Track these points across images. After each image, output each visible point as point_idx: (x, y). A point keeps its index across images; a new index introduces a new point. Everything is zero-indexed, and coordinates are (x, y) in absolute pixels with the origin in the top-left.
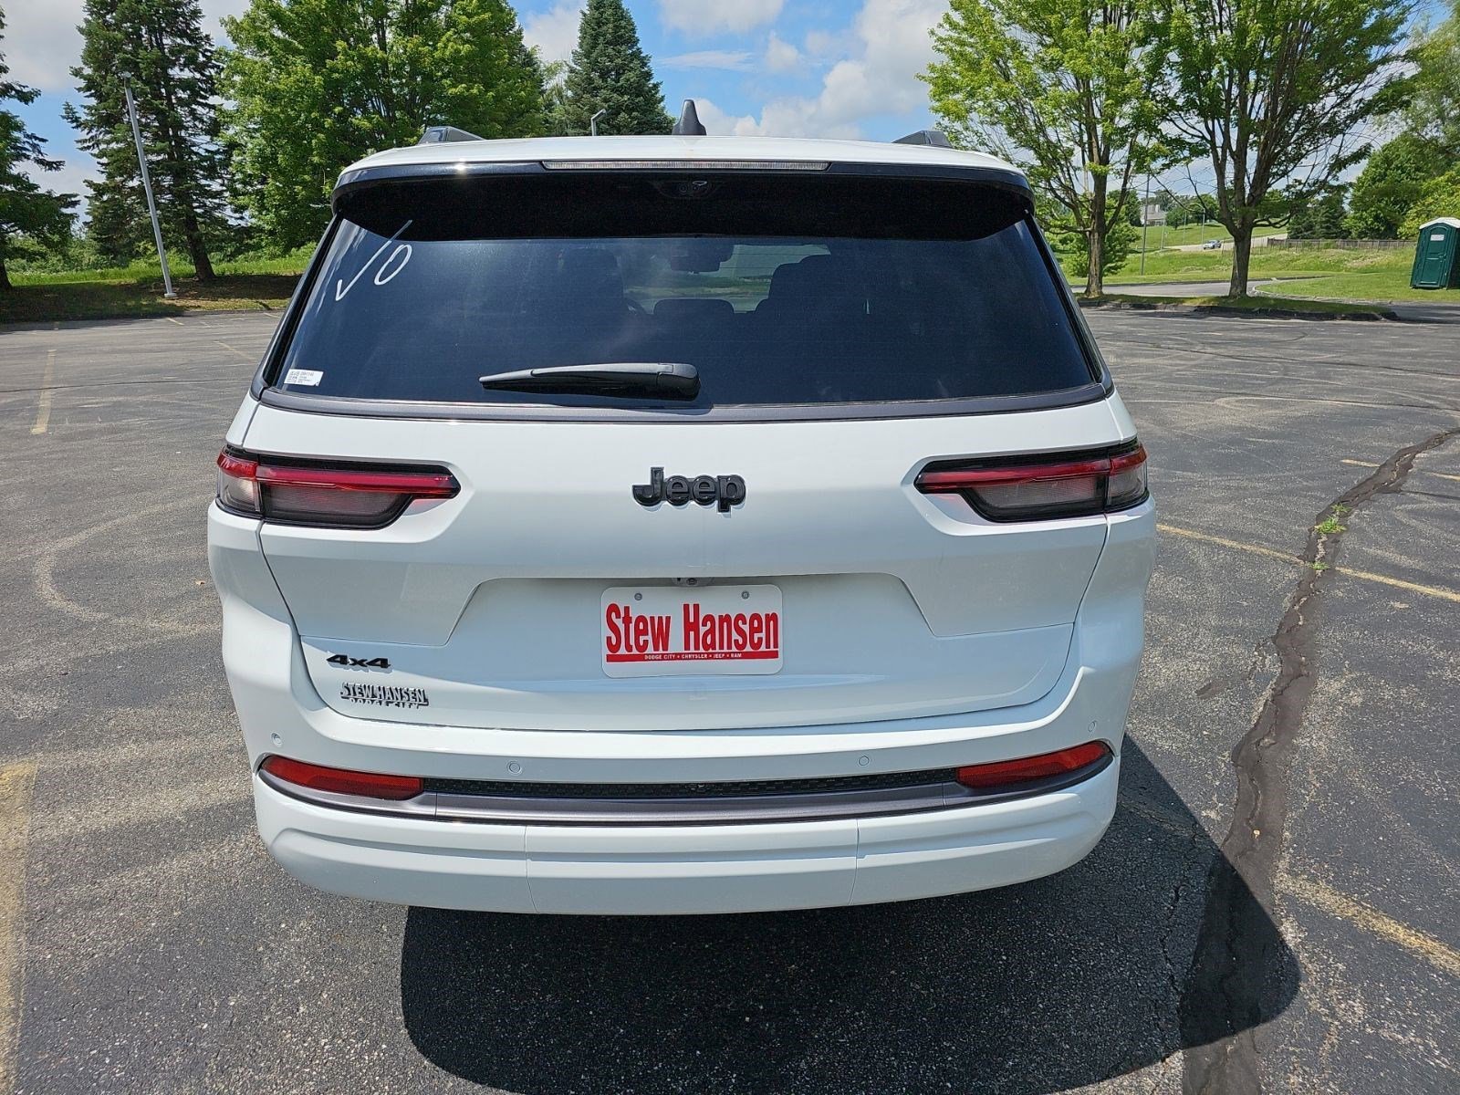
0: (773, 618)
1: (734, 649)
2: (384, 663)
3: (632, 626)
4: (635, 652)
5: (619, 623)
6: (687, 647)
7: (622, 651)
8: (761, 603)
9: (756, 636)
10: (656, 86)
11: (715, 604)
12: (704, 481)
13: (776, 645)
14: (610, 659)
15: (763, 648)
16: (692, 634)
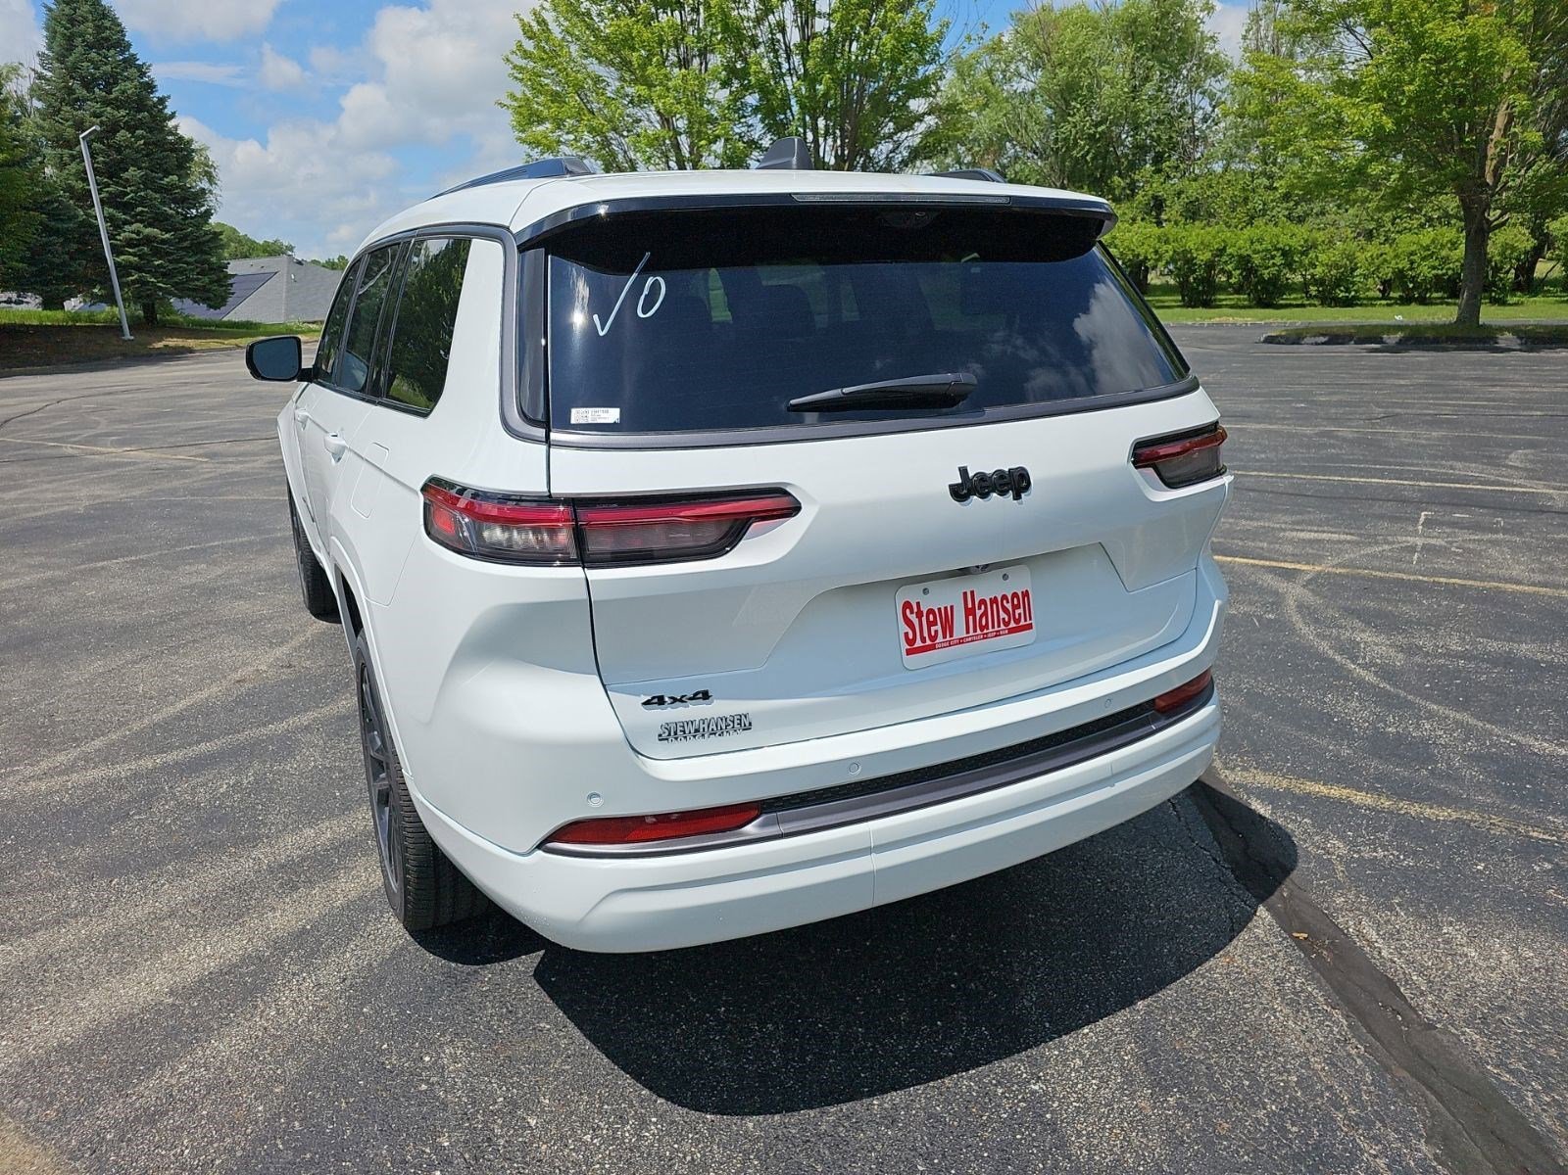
0: (1026, 594)
1: (1002, 627)
2: (706, 696)
3: (924, 619)
4: (928, 642)
5: (913, 618)
6: (968, 632)
7: (918, 643)
8: (1018, 583)
9: (1017, 612)
10: (162, 101)
11: (987, 588)
12: (1000, 474)
13: (1030, 619)
14: (909, 652)
15: (1022, 623)
16: (971, 618)
